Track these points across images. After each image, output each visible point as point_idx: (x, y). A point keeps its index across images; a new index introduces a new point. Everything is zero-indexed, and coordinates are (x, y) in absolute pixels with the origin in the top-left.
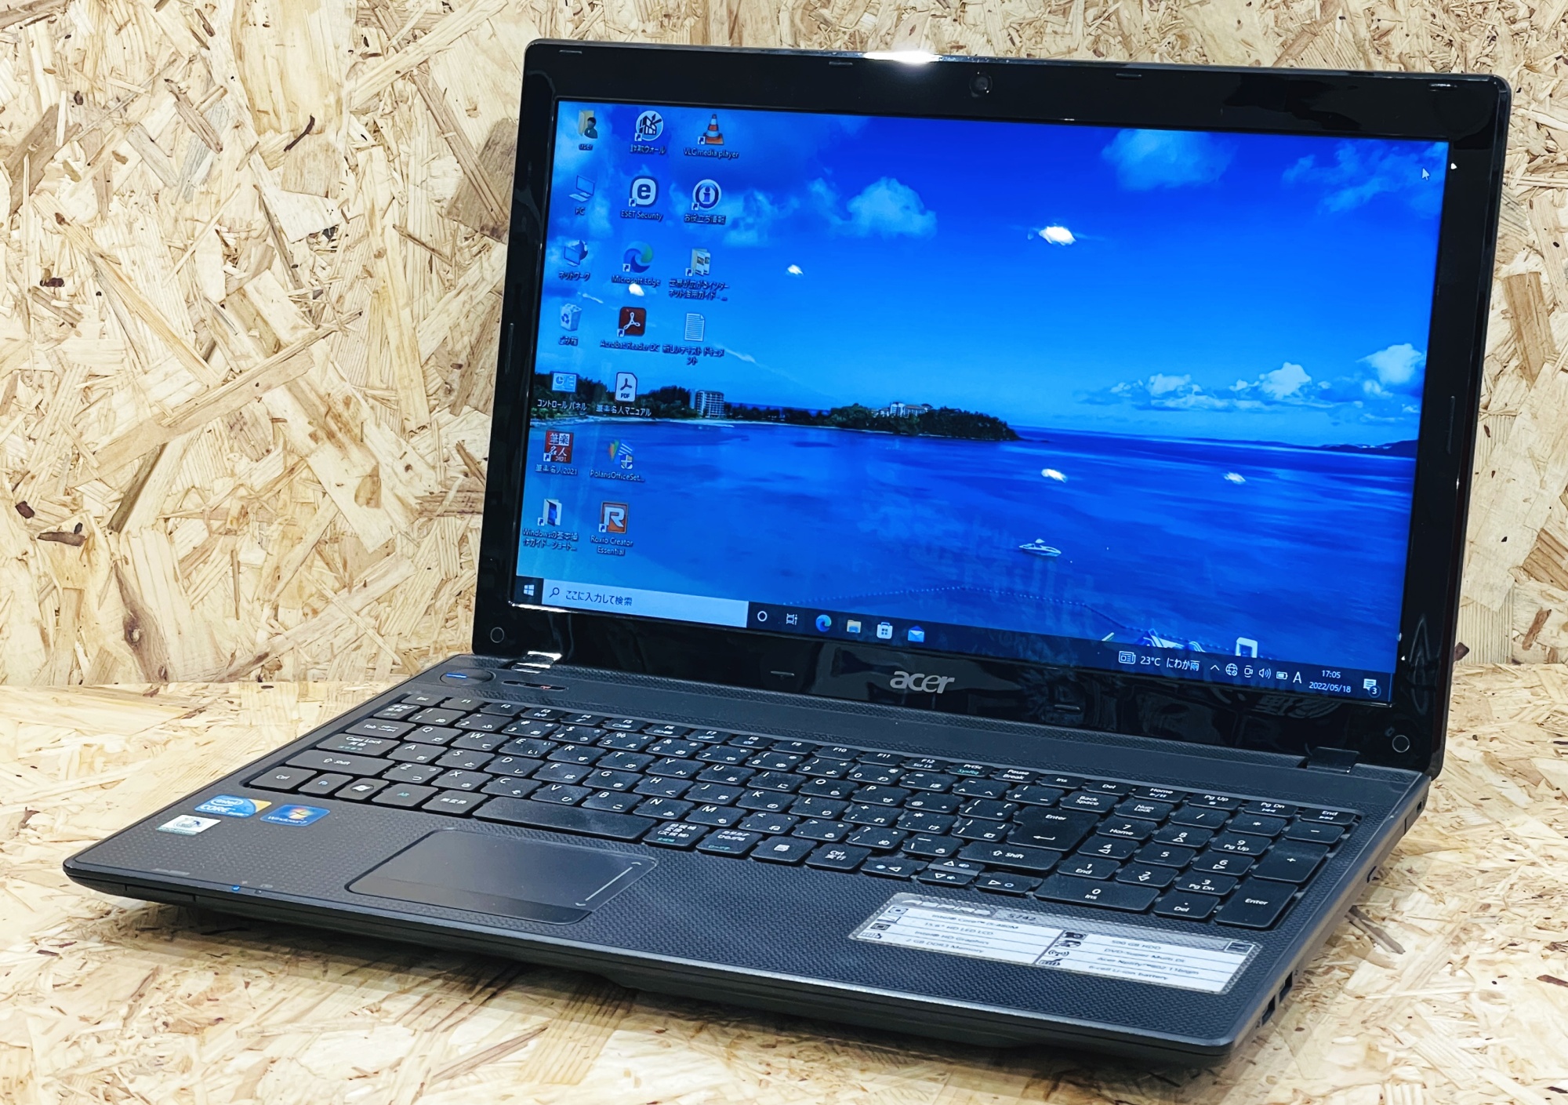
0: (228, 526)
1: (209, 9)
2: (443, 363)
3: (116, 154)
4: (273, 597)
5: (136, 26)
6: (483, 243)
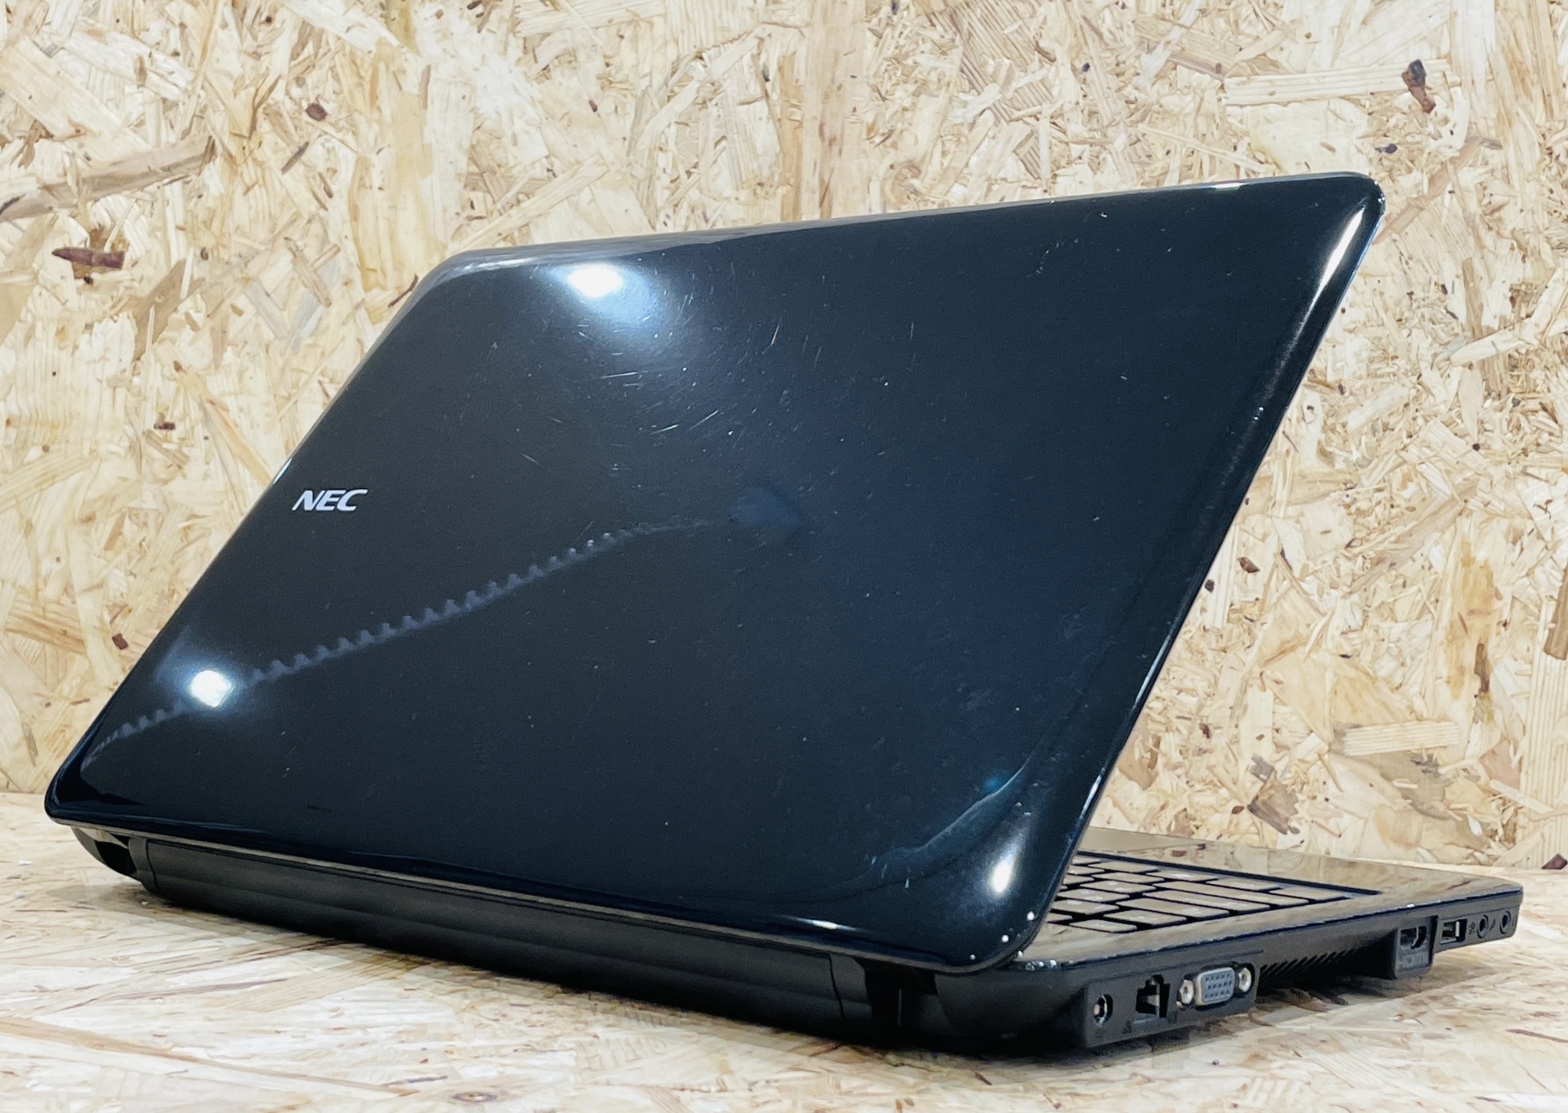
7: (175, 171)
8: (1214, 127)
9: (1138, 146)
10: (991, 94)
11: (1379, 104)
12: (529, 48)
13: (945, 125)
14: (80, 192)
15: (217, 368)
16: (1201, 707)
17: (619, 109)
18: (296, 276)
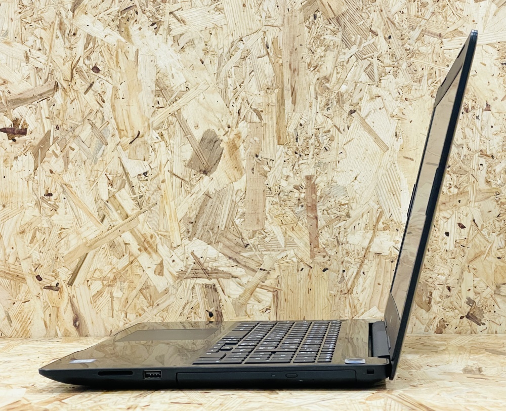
0: (109, 283)
1: (103, 93)
2: (186, 222)
3: (70, 147)
4: (125, 309)
5: (78, 101)
6: (200, 176)
7: (44, 96)
8: (440, 58)
9: (411, 67)
10: (354, 49)
11: (502, 46)
12: (176, 40)
13: (337, 62)
14: (7, 106)
15: (66, 171)
16: (446, 280)
17: (212, 62)
18: (93, 134)
